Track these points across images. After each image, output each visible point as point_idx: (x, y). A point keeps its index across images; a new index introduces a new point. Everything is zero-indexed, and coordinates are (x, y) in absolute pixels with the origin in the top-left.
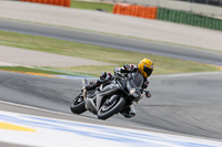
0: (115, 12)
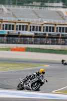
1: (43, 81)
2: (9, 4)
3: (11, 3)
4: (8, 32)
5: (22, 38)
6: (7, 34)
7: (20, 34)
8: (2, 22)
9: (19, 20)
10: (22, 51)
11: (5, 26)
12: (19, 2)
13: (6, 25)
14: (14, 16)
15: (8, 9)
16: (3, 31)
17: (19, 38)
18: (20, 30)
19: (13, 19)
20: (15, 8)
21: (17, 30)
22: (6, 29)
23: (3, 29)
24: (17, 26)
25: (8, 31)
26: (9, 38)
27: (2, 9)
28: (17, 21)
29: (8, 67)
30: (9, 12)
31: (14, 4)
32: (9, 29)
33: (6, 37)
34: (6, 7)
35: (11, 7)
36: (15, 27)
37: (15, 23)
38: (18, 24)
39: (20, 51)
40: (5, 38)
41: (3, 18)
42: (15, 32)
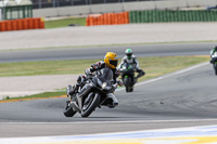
0: (89, 24)
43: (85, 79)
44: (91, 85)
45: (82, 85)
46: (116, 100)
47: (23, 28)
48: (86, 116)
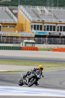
1: (38, 76)
2: (50, 6)
3: (52, 5)
4: (50, 33)
5: (63, 39)
6: (48, 34)
7: (61, 35)
8: (43, 23)
9: (60, 21)
10: (63, 51)
11: (46, 27)
12: (60, 4)
13: (48, 26)
14: (55, 17)
15: (50, 11)
16: (44, 32)
17: (60, 39)
18: (61, 30)
19: (54, 20)
20: (57, 10)
21: (58, 31)
22: (48, 30)
23: (45, 30)
24: (58, 27)
25: (49, 31)
26: (50, 39)
27: (44, 11)
28: (58, 22)
29: (50, 67)
30: (50, 13)
31: (55, 6)
32: (51, 30)
33: (48, 37)
34: (47, 8)
35: (53, 9)
36: (56, 28)
37: (57, 24)
38: (59, 25)
39: (61, 51)
40: (46, 39)
41: (45, 20)
42: (56, 33)
43: (31, 73)
44: (33, 75)
45: (29, 75)
46: (38, 83)
47: (31, 50)
48: (30, 86)
